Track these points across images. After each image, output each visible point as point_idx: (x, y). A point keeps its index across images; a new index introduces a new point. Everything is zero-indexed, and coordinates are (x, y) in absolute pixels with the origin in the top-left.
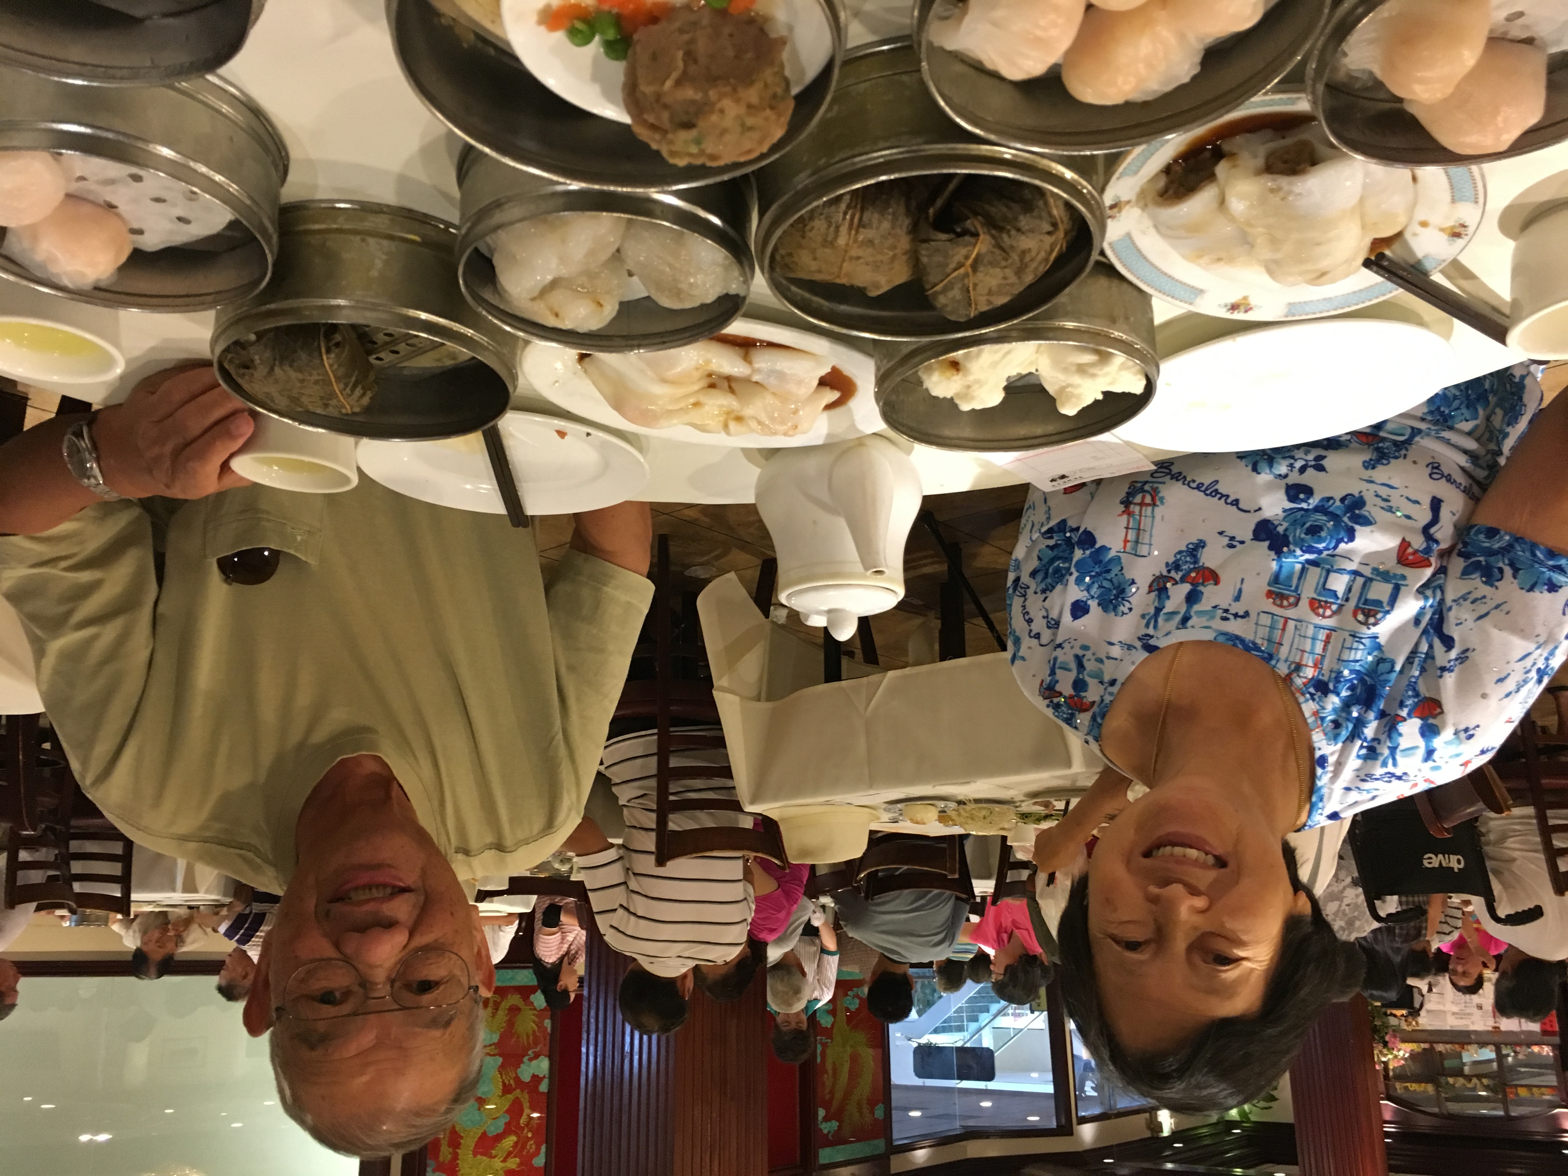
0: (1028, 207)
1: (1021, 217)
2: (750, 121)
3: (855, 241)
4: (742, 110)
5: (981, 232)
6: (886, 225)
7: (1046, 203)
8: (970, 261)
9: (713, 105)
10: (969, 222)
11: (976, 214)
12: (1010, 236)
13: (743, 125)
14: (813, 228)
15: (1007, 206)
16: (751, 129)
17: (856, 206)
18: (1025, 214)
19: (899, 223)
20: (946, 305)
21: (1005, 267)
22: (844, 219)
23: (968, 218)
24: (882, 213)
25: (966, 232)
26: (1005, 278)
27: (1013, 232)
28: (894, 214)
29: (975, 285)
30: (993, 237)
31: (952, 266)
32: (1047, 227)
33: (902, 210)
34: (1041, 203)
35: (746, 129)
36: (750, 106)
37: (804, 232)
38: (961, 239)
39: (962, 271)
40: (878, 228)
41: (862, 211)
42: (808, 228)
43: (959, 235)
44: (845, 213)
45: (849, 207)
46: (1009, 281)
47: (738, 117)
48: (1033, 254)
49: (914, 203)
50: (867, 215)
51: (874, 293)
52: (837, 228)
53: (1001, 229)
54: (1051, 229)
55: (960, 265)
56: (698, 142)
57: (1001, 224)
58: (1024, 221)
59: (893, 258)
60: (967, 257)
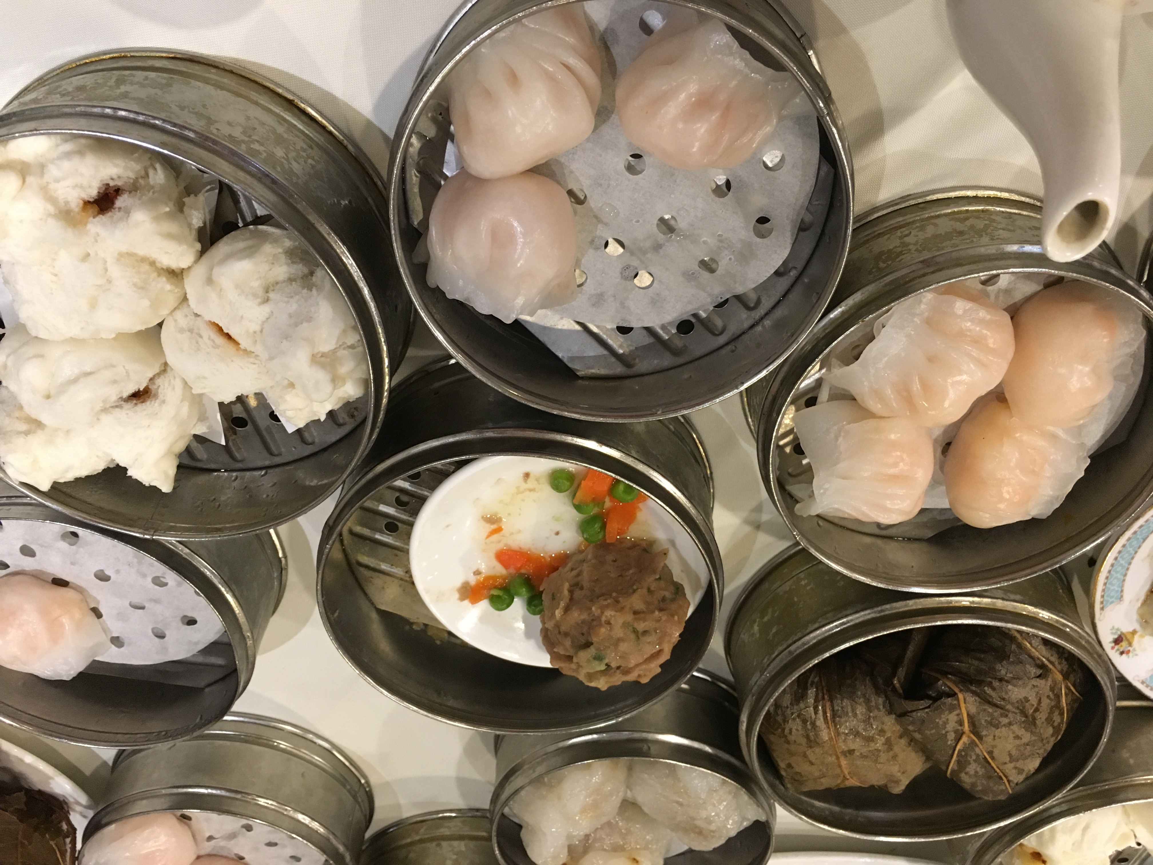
0: (1002, 656)
1: (998, 667)
2: (641, 626)
3: (838, 734)
4: (629, 617)
5: (956, 690)
6: (860, 710)
7: (1020, 646)
8: (966, 727)
9: (599, 618)
10: (940, 682)
11: (945, 674)
12: (994, 689)
13: (635, 631)
14: (791, 730)
15: (980, 660)
16: (645, 632)
17: (823, 698)
18: (1001, 661)
19: (873, 704)
20: (974, 785)
21: (1010, 724)
22: (816, 713)
23: (939, 680)
24: (852, 696)
25: (942, 695)
26: (1017, 737)
27: (996, 684)
28: (864, 696)
29: (990, 753)
30: (975, 693)
31: (951, 736)
32: (1034, 671)
33: (870, 691)
34: (1014, 647)
35: (639, 635)
36: (635, 613)
37: (786, 736)
38: (938, 703)
39: (965, 739)
40: (855, 715)
41: (831, 701)
42: (787, 731)
43: (935, 699)
44: (816, 708)
45: (816, 701)
46: (1025, 740)
47: (625, 625)
48: (1034, 701)
49: (880, 681)
50: (837, 702)
51: (898, 789)
52: (813, 724)
53: (980, 683)
54: (1039, 672)
55: (959, 736)
56: (599, 658)
57: (977, 678)
58: (1003, 670)
59: (889, 744)
60: (961, 723)
